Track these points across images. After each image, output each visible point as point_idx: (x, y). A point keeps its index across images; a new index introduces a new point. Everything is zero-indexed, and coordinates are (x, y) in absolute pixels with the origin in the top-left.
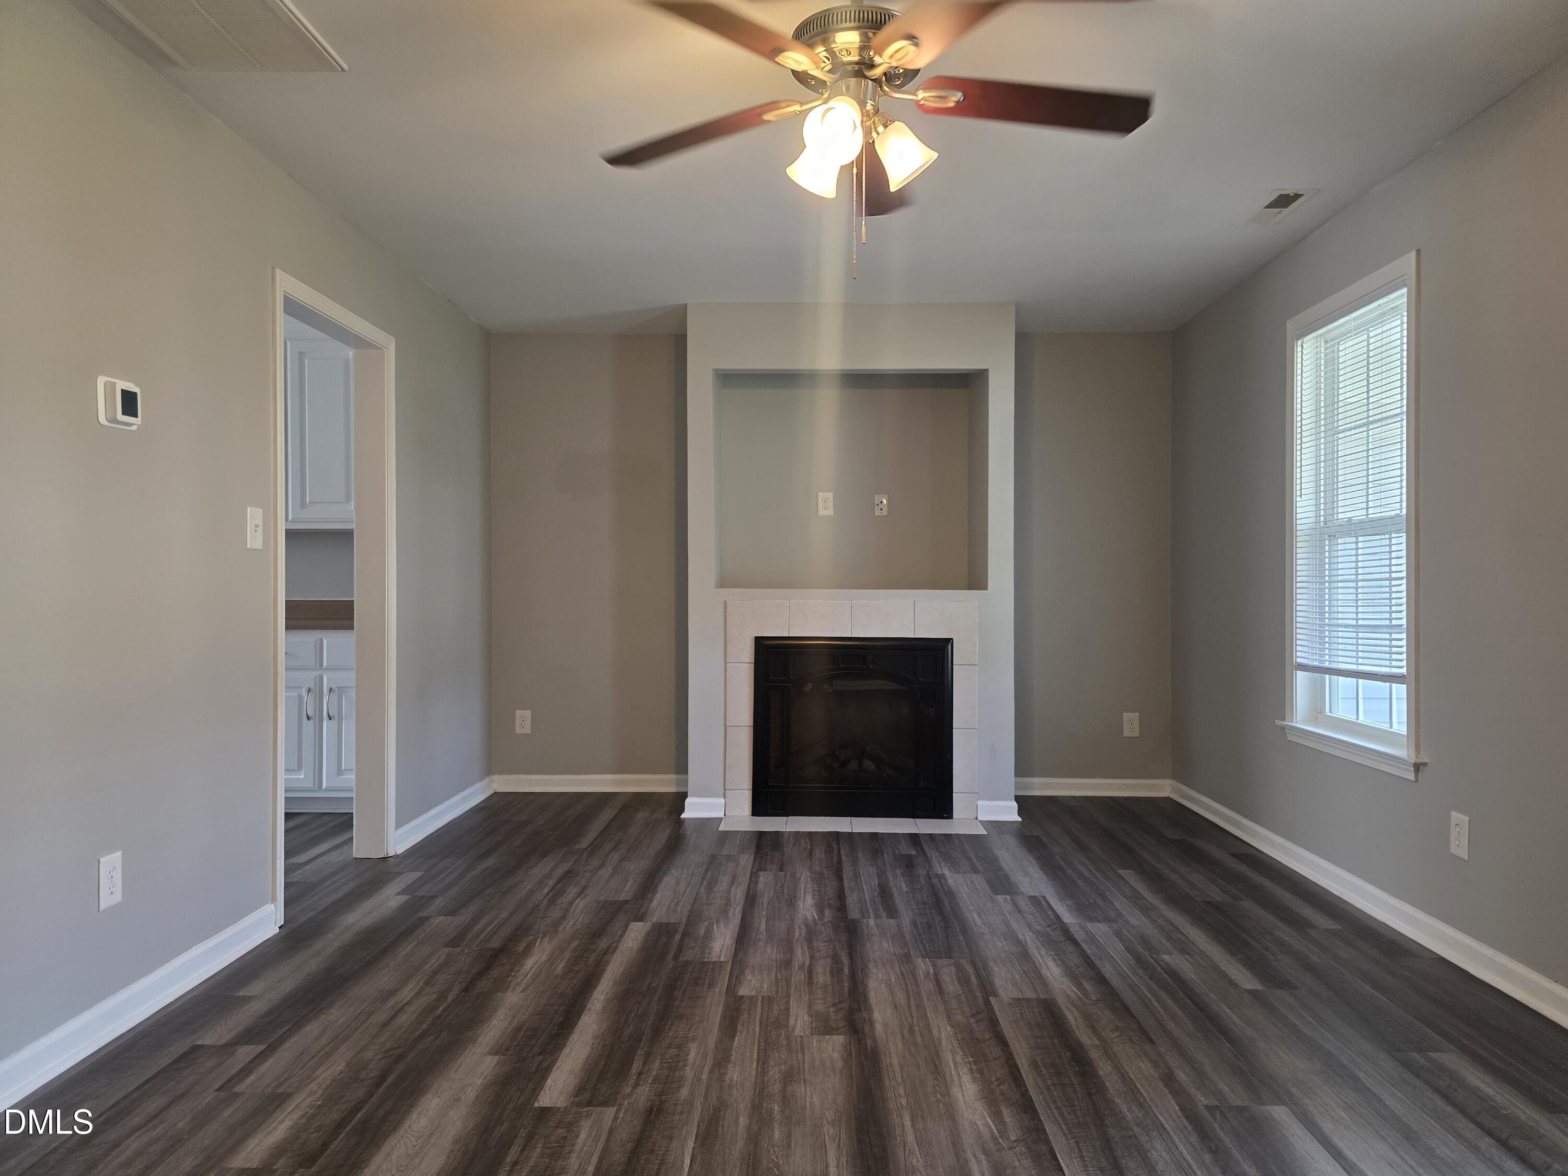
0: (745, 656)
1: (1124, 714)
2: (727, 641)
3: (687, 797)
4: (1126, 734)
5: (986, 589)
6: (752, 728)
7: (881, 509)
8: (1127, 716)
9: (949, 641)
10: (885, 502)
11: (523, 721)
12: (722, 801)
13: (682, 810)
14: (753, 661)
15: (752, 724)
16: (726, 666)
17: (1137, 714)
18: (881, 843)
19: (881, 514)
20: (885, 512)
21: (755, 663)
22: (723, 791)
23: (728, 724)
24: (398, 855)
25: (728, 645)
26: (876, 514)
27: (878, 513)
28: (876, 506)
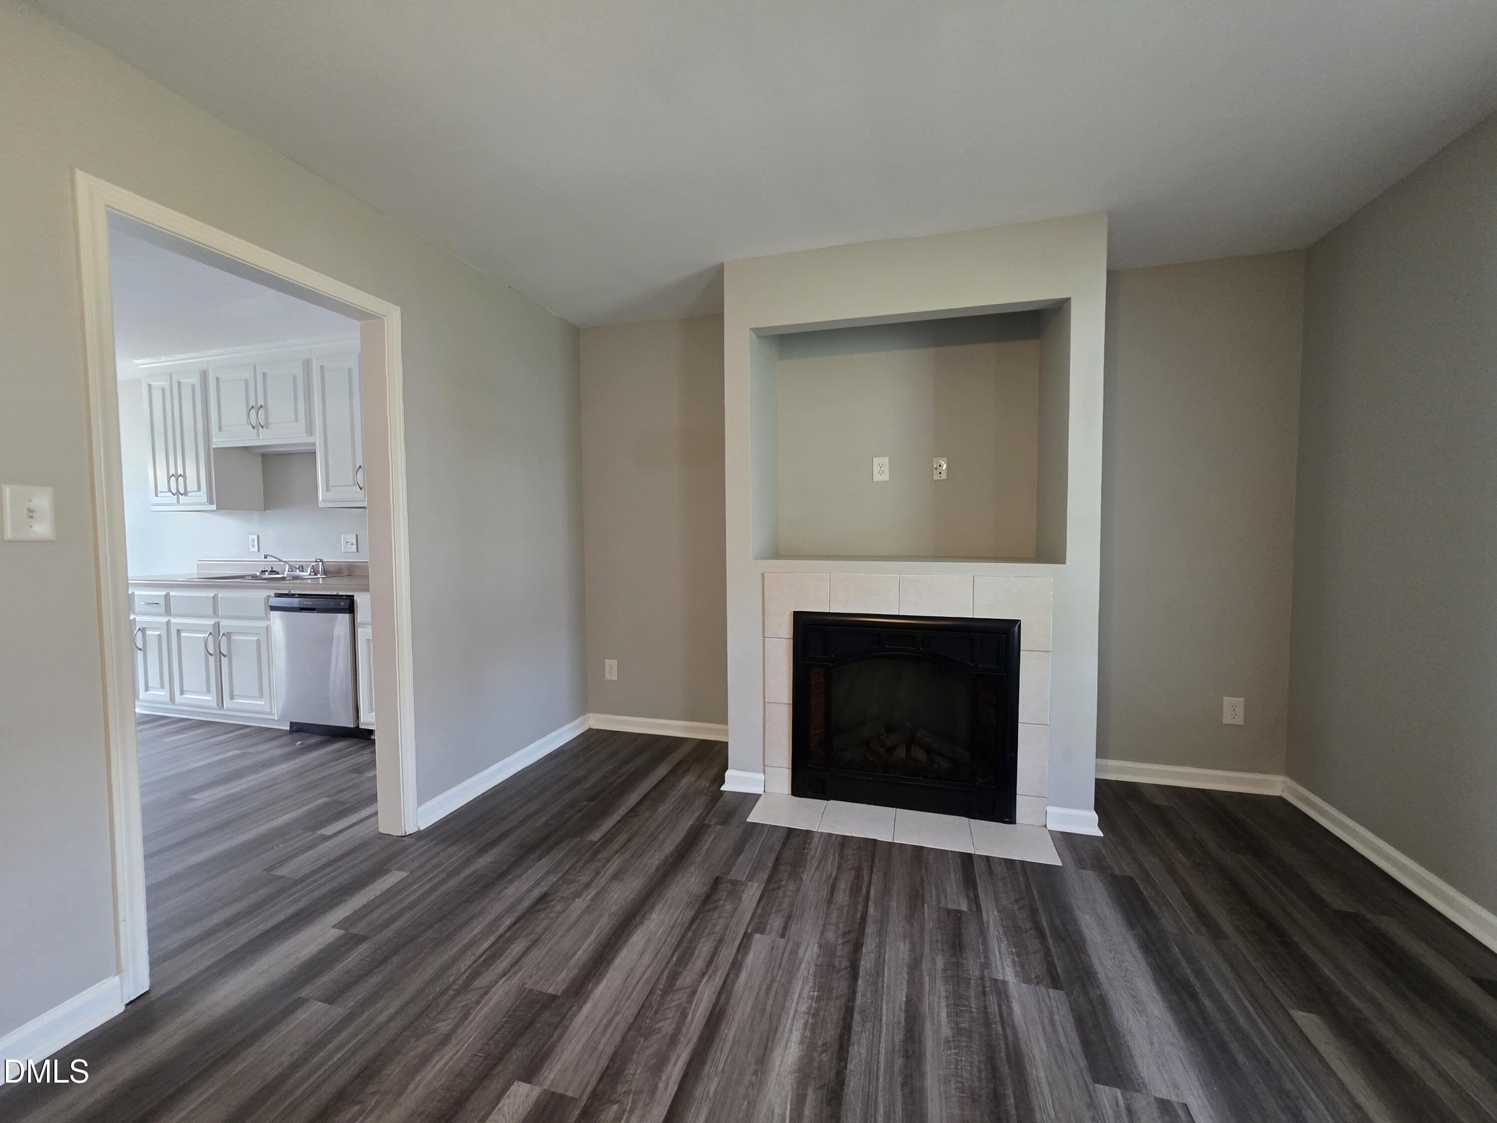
0: (784, 630)
1: (1225, 698)
2: (765, 615)
3: (727, 769)
4: (1227, 719)
5: (1064, 563)
6: (791, 706)
7: (940, 473)
8: (1227, 701)
9: (1016, 622)
10: (945, 466)
11: (611, 669)
12: (761, 777)
13: (723, 782)
14: (792, 637)
15: (791, 702)
16: (764, 640)
17: (1242, 700)
18: (924, 871)
19: (940, 478)
20: (944, 476)
21: (794, 639)
22: (763, 766)
23: (766, 700)
24: (420, 831)
25: (766, 618)
26: (935, 478)
27: (936, 477)
28: (934, 469)
